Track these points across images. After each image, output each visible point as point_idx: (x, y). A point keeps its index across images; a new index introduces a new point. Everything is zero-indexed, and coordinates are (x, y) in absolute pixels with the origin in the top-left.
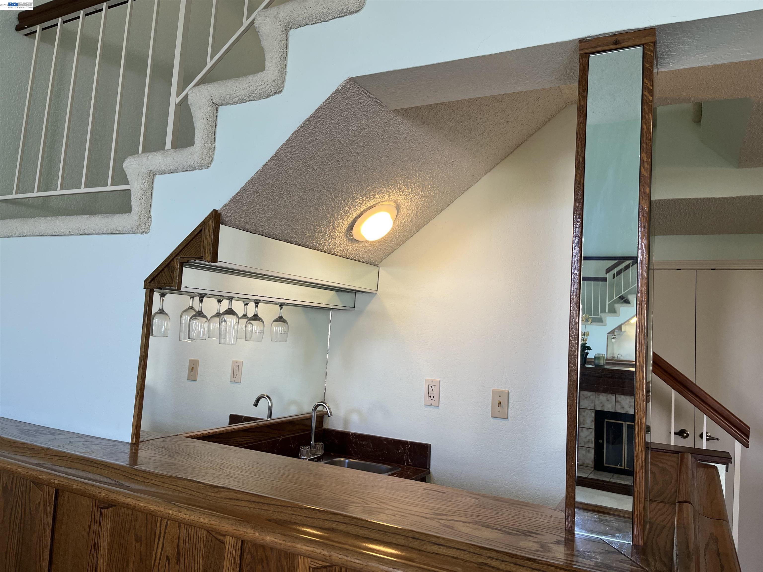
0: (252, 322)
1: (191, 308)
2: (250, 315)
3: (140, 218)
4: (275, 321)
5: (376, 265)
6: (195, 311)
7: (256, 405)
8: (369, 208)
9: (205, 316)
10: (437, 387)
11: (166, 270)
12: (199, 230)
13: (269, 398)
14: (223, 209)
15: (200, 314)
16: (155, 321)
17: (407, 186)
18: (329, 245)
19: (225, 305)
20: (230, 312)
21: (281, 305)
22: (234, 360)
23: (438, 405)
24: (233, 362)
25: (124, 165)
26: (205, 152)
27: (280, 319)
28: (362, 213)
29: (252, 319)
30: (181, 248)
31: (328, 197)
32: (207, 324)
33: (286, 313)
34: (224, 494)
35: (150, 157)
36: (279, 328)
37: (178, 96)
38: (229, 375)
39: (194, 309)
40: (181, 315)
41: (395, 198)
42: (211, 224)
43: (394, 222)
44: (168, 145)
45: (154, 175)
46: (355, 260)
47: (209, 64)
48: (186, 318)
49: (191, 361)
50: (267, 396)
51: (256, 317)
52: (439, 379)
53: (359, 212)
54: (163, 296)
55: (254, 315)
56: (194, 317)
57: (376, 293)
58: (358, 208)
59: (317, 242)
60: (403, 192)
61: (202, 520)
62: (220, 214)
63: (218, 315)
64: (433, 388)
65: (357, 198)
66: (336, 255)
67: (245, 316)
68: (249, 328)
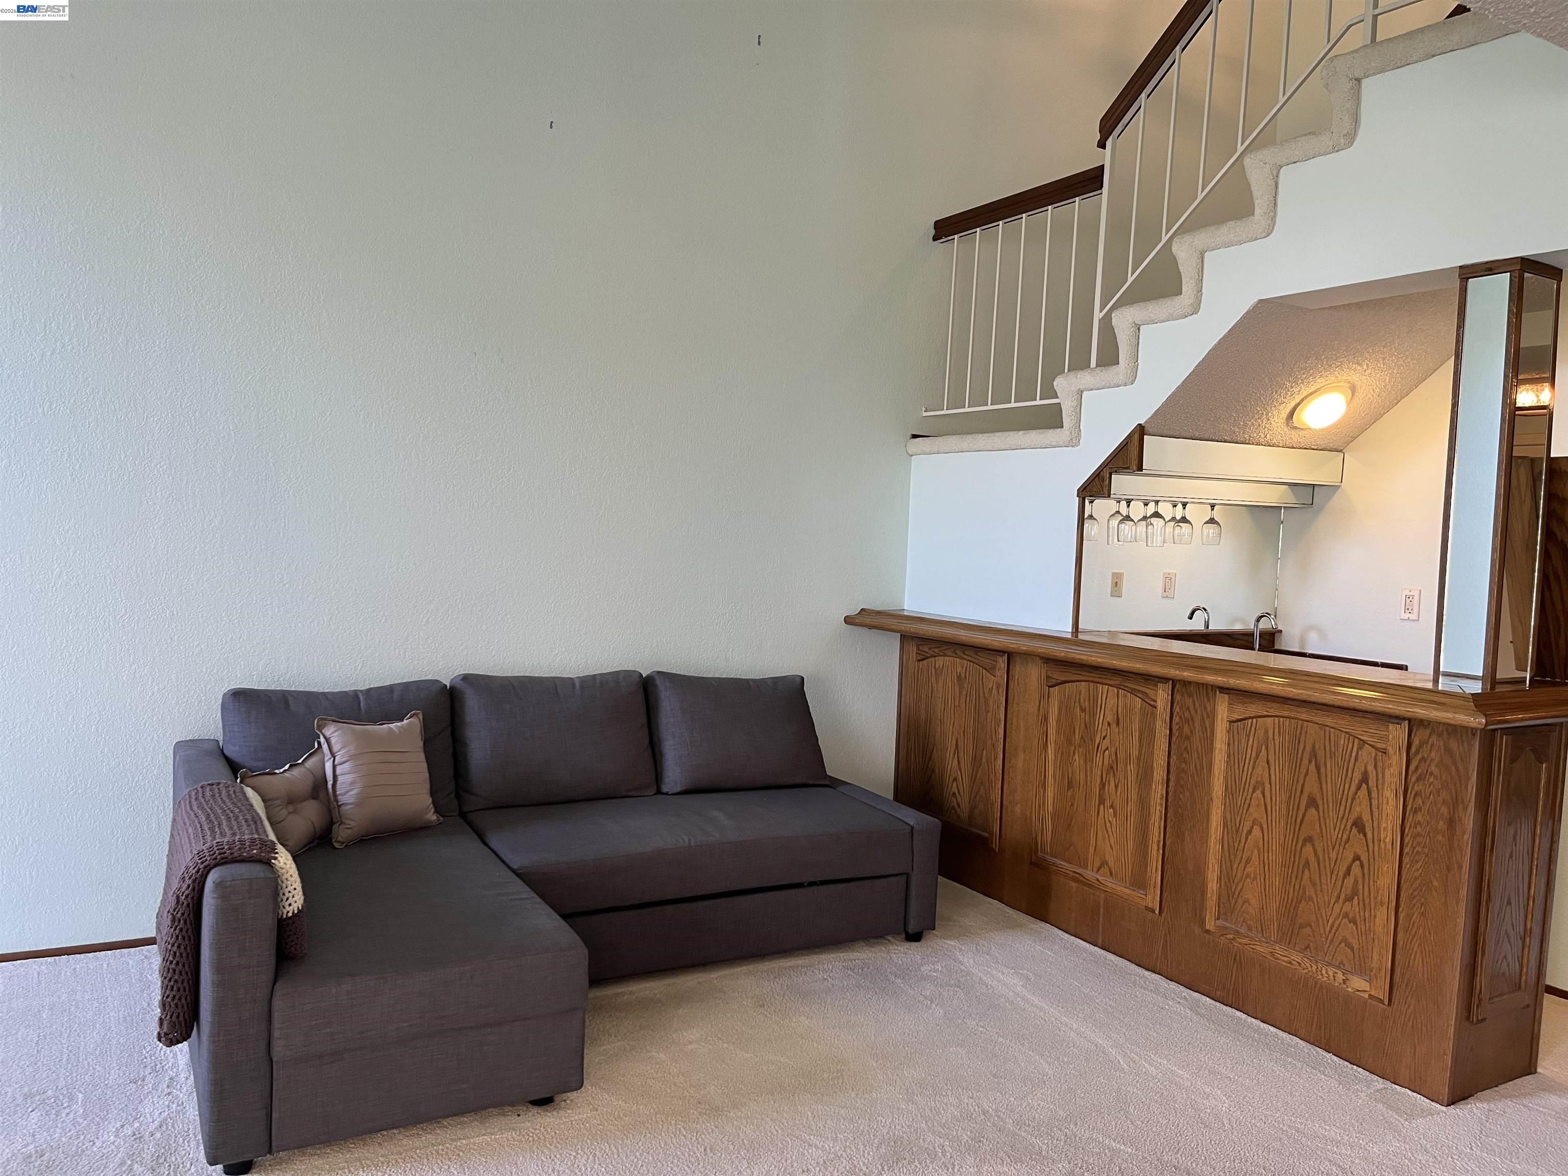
0: (1180, 524)
1: (1118, 512)
2: (1178, 518)
3: (1071, 433)
4: (1206, 523)
5: (1340, 451)
6: (1122, 516)
7: (1191, 618)
8: (1311, 394)
9: (1132, 520)
10: (1416, 598)
11: (1096, 480)
12: (1126, 441)
13: (1205, 610)
14: (1146, 422)
15: (1128, 518)
16: (1086, 526)
17: (1359, 364)
18: (1266, 437)
19: (1151, 508)
20: (1157, 515)
21: (1213, 506)
22: (1165, 571)
23: (1417, 618)
24: (1164, 573)
25: (1055, 383)
26: (1129, 372)
27: (1212, 521)
28: (1302, 400)
29: (1179, 521)
30: (1109, 459)
31: (1256, 393)
32: (1134, 528)
33: (1217, 514)
34: (1153, 653)
35: (1079, 376)
36: (1211, 529)
37: (1101, 311)
38: (1160, 589)
39: (1120, 514)
40: (1108, 520)
41: (1344, 378)
42: (1136, 436)
43: (1348, 404)
44: (1093, 363)
45: (1082, 392)
46: (1305, 449)
47: (1130, 279)
48: (1115, 522)
49: (1114, 574)
50: (1204, 608)
51: (1184, 520)
52: (1419, 588)
53: (1298, 401)
54: (1091, 502)
55: (1182, 517)
56: (1121, 522)
57: (1340, 486)
58: (1296, 397)
59: (1250, 437)
60: (1355, 370)
61: (1138, 666)
62: (1144, 427)
63: (1145, 518)
64: (1411, 599)
65: (1292, 387)
66: (1279, 446)
67: (1173, 519)
68: (1178, 529)
